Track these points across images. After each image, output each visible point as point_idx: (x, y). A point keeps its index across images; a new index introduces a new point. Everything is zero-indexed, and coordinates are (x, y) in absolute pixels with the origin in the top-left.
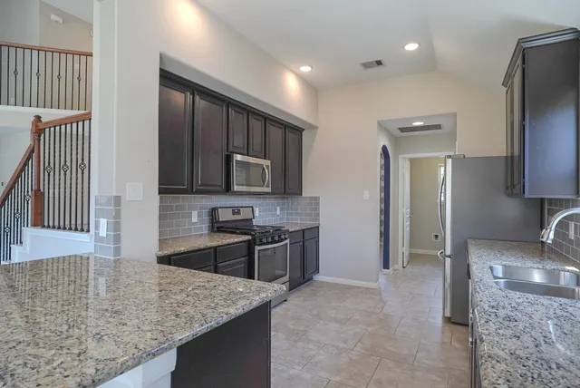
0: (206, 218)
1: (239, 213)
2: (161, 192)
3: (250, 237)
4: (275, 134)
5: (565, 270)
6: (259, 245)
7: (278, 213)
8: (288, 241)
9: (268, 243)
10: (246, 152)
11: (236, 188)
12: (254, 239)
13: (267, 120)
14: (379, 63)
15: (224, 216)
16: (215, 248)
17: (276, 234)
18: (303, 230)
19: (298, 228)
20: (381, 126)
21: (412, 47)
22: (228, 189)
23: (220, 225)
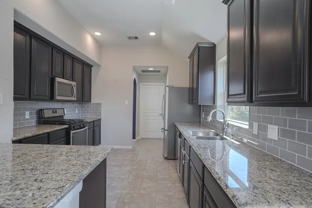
0: (35, 116)
1: (56, 112)
2: (15, 99)
3: (67, 126)
4: (78, 68)
5: (211, 132)
6: (73, 130)
7: (77, 112)
8: (87, 127)
9: (78, 129)
10: (62, 77)
11: (58, 98)
12: (70, 127)
13: (74, 59)
14: (136, 38)
15: (48, 114)
16: (48, 133)
17: (81, 124)
18: (94, 121)
19: (91, 120)
20: (135, 69)
21: (152, 34)
22: (52, 98)
23: (44, 120)
